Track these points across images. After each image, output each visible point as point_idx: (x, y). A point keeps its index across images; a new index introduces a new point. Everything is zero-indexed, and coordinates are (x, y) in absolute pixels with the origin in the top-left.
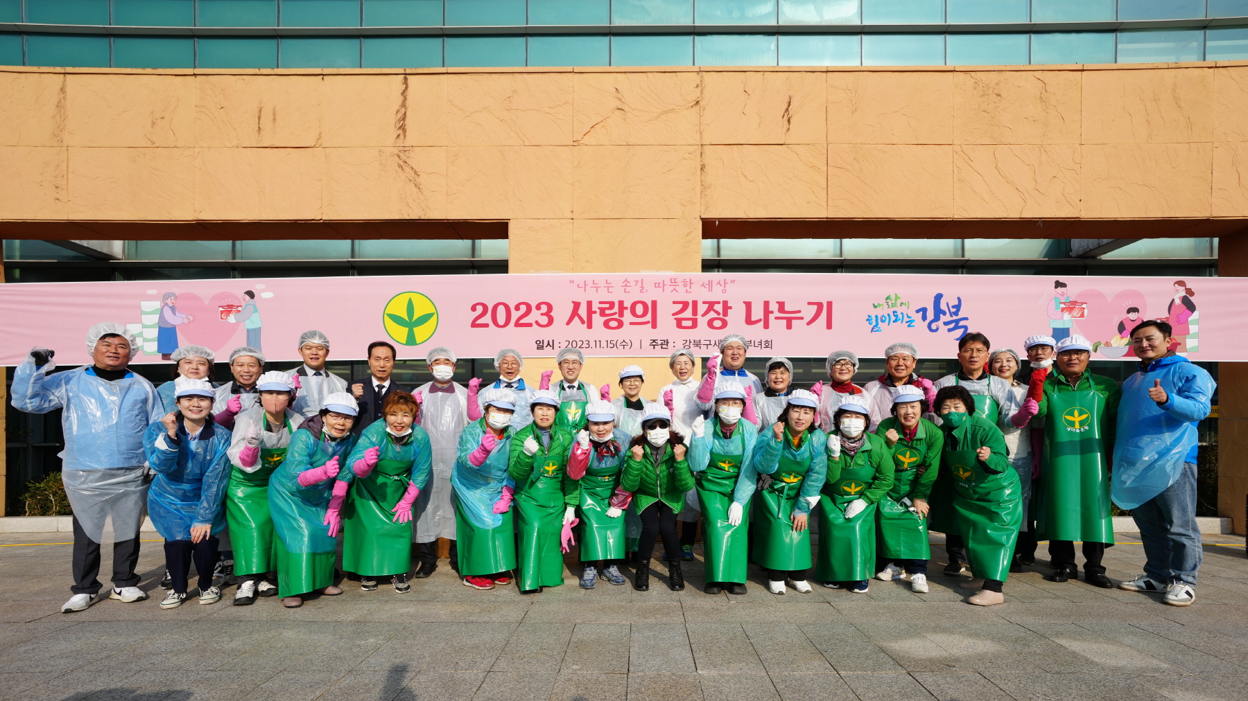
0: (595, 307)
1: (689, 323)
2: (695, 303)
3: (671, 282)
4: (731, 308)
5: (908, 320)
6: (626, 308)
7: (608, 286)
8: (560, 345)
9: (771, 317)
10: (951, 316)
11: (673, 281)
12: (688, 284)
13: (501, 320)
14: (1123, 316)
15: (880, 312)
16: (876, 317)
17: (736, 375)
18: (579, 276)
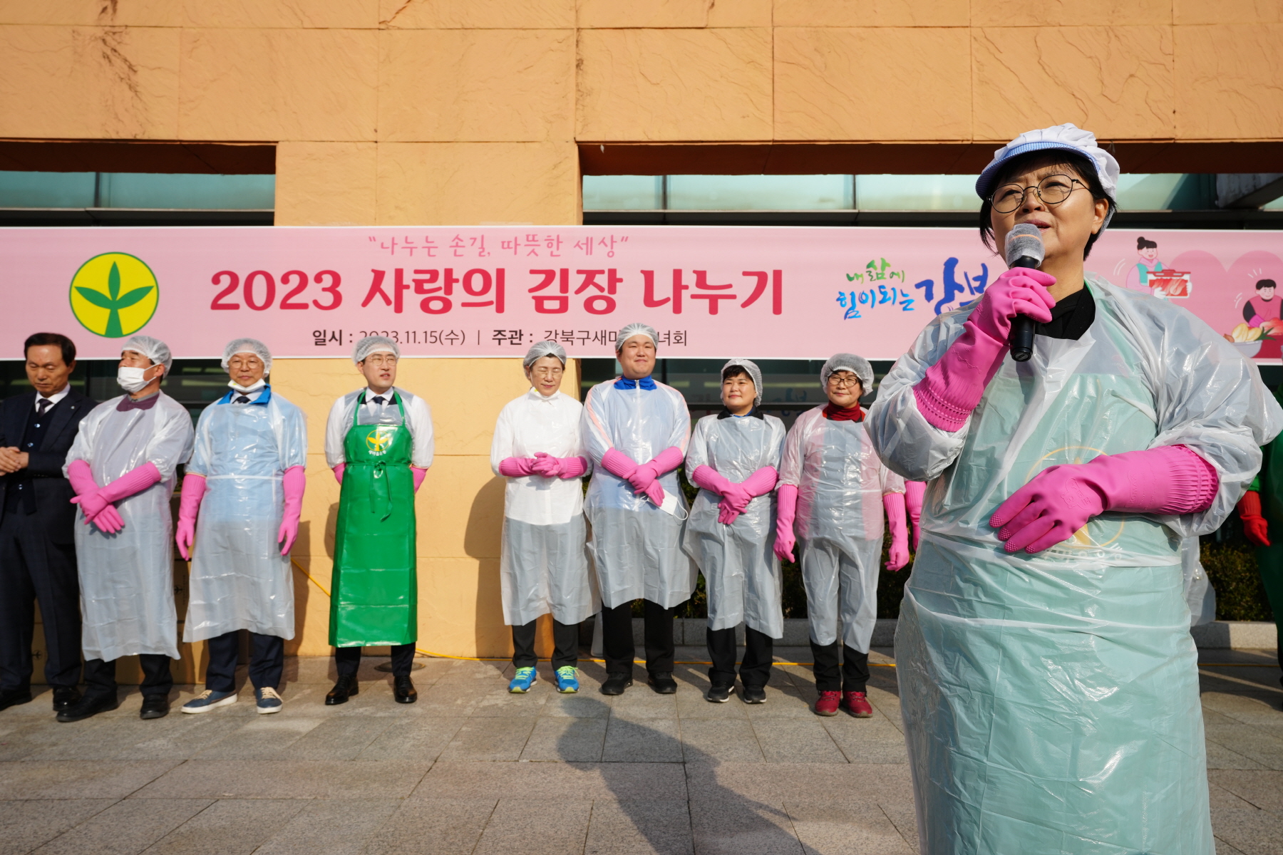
0: (408, 279)
1: (555, 305)
2: (565, 273)
3: (528, 240)
4: (621, 280)
5: (903, 299)
6: (457, 281)
7: (429, 246)
8: (351, 338)
9: (685, 295)
10: (972, 293)
11: (531, 238)
12: (555, 243)
13: (259, 297)
14: (1252, 293)
15: (858, 287)
16: (852, 294)
17: (638, 387)
18: (385, 230)
